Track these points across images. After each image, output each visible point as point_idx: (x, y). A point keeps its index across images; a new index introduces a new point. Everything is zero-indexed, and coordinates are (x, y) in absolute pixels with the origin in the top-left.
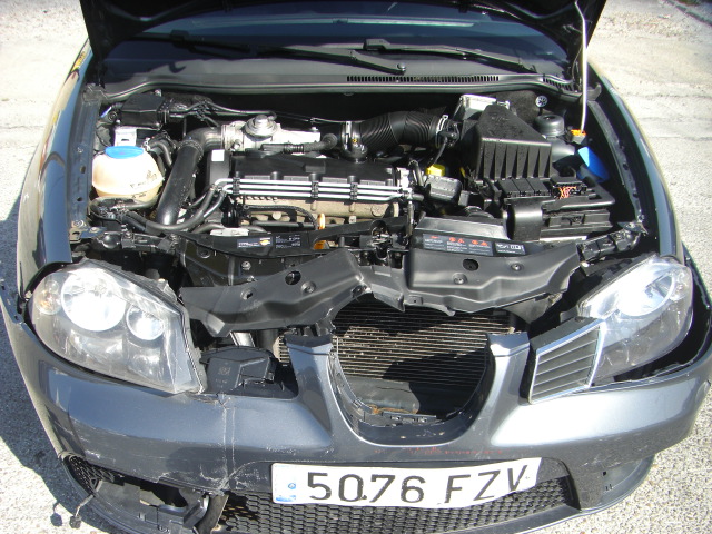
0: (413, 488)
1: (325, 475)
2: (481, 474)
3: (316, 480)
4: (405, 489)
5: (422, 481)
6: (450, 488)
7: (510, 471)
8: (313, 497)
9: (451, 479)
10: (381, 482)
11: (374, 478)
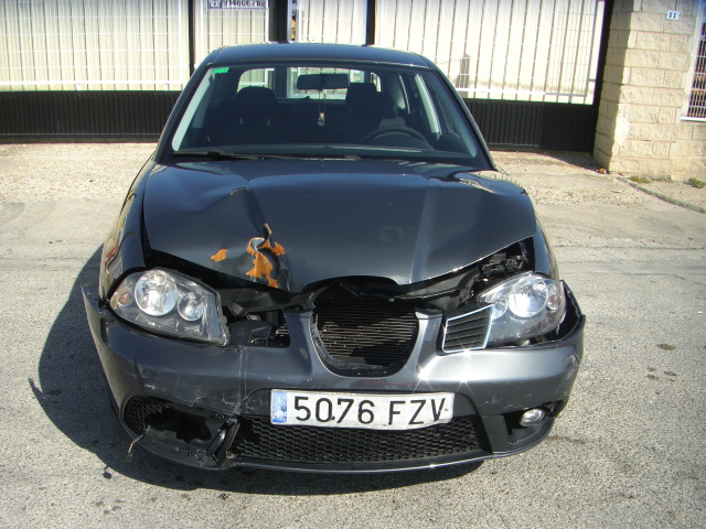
0: (366, 411)
1: (306, 398)
2: (413, 402)
3: (301, 403)
4: (361, 412)
5: (372, 405)
6: (392, 413)
7: (433, 401)
8: (298, 418)
9: (392, 403)
10: (345, 405)
11: (340, 401)
